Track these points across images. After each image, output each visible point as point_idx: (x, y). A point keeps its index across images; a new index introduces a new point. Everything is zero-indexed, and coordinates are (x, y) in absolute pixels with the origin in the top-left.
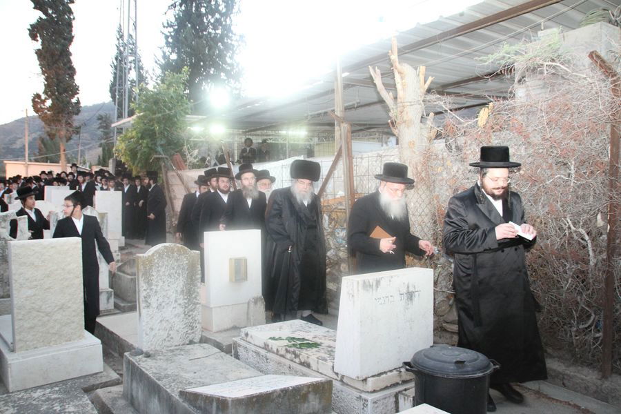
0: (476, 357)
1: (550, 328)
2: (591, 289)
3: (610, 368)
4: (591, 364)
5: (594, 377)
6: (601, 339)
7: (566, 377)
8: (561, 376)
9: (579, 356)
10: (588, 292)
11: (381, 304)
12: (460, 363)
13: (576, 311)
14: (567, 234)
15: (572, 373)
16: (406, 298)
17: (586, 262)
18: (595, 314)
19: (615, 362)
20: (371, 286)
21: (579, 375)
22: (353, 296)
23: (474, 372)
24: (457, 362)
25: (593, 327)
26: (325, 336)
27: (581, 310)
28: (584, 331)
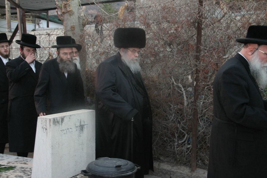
0: (127, 163)
1: (163, 144)
2: (185, 119)
3: (195, 165)
4: (185, 163)
5: (187, 171)
6: (191, 148)
7: (172, 173)
8: (169, 173)
9: (178, 160)
10: (184, 121)
11: (64, 134)
12: (118, 167)
13: (177, 133)
14: (172, 87)
15: (175, 170)
16: (79, 129)
17: (182, 104)
18: (187, 134)
19: (198, 161)
20: (58, 122)
21: (179, 171)
22: (46, 129)
23: (126, 171)
24: (117, 167)
25: (186, 142)
26: (17, 162)
27: (180, 132)
28: (181, 144)
